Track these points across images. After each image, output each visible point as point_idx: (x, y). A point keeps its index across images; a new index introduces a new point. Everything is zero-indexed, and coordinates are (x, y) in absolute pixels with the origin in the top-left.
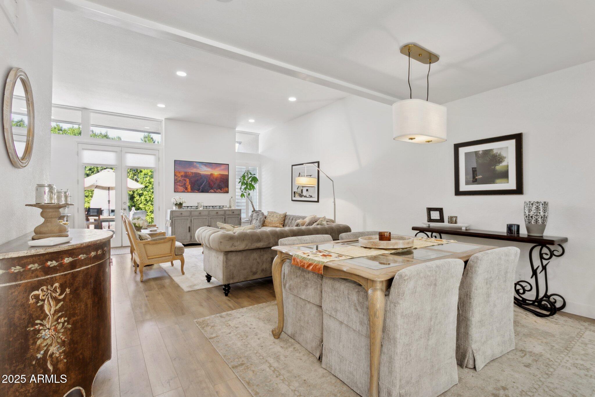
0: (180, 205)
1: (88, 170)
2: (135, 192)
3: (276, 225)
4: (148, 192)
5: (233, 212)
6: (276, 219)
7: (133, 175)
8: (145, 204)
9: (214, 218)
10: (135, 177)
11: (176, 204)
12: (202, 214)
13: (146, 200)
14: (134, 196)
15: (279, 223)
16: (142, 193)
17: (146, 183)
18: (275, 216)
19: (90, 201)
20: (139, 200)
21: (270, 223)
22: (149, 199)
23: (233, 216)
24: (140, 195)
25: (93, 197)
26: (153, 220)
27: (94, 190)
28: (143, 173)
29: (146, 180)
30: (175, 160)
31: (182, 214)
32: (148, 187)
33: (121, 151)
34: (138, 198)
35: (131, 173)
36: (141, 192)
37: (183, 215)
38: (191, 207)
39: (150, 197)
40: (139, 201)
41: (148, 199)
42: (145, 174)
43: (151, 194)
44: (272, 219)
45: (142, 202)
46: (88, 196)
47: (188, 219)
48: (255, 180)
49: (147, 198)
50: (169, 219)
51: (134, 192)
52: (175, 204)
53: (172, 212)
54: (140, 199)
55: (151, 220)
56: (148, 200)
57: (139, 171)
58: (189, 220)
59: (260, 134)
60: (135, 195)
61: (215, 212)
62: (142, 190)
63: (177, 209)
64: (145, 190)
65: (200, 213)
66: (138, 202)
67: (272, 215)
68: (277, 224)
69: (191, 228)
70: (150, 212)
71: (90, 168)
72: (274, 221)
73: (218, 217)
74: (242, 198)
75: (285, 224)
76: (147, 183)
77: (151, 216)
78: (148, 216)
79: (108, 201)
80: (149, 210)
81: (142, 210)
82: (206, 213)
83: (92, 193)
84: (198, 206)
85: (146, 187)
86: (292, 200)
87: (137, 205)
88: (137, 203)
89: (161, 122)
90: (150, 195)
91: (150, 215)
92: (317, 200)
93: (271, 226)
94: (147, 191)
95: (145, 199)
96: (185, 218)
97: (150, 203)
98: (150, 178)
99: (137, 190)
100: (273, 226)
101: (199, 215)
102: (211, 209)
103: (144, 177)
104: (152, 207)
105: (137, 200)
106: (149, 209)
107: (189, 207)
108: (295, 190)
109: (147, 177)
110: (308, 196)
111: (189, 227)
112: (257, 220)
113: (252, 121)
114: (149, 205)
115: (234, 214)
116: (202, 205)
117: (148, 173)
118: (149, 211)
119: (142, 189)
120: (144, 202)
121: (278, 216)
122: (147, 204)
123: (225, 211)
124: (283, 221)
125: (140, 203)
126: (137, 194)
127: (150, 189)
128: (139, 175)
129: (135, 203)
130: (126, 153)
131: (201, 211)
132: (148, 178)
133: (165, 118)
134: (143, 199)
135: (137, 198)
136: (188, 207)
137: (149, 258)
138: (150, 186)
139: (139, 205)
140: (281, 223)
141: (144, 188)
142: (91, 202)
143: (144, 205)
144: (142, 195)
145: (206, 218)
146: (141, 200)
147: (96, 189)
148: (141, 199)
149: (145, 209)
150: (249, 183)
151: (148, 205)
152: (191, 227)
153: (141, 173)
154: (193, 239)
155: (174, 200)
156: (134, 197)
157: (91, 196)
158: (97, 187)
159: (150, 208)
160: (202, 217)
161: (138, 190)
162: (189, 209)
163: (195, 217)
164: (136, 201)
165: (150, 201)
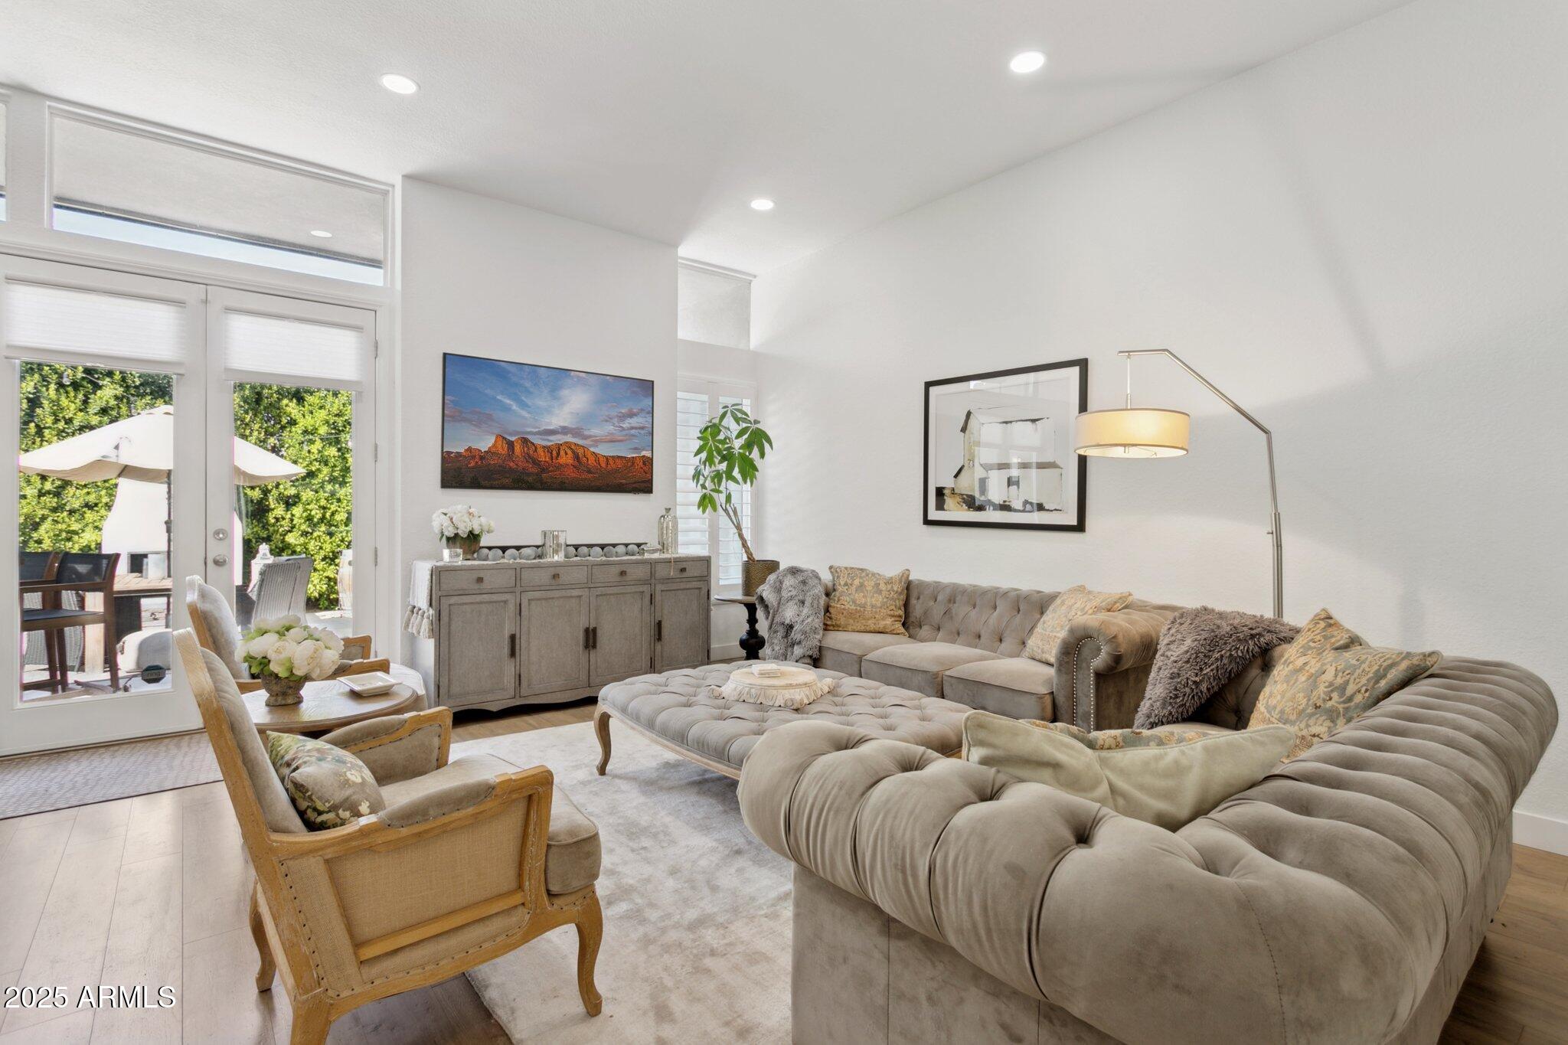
0: (469, 542)
1: (96, 414)
2: (270, 491)
3: (881, 624)
4: (317, 492)
5: (683, 570)
6: (878, 600)
7: (263, 433)
8: (307, 533)
9: (610, 594)
10: (272, 441)
11: (453, 540)
12: (565, 578)
13: (309, 519)
14: (268, 506)
15: (893, 616)
16: (297, 496)
17: (311, 463)
18: (870, 585)
19: (102, 522)
20: (284, 519)
21: (851, 615)
22: (319, 516)
23: (683, 586)
24: (289, 502)
25: (113, 508)
26: (333, 587)
27: (116, 485)
28: (298, 429)
29: (309, 452)
30: (445, 355)
31: (480, 580)
32: (317, 476)
33: (206, 302)
34: (282, 513)
35: (257, 426)
36: (292, 491)
37: (486, 585)
38: (518, 548)
39: (324, 508)
40: (286, 524)
41: (317, 514)
42: (306, 432)
43: (327, 500)
44: (859, 597)
45: (293, 527)
46: (96, 505)
47: (505, 602)
48: (758, 439)
49: (313, 513)
50: (421, 599)
51: (266, 492)
52: (448, 539)
53: (438, 574)
54: (289, 516)
55: (325, 587)
56: (315, 520)
57: (284, 421)
58: (512, 607)
59: (755, 277)
60: (272, 502)
61: (616, 570)
62: (297, 484)
63: (460, 562)
64: (307, 486)
65: (555, 576)
66: (282, 526)
67: (857, 582)
68: (883, 619)
69: (517, 641)
70: (323, 560)
71: (104, 404)
72: (869, 608)
73: (629, 589)
74: (704, 512)
75: (912, 619)
76: (315, 463)
77: (325, 574)
78: (316, 574)
79: (166, 523)
80: (318, 553)
81: (294, 552)
82: (580, 575)
83: (111, 495)
84: (544, 545)
85: (311, 475)
86: (927, 522)
87: (278, 536)
88: (276, 528)
89: (385, 193)
90: (323, 502)
91: (324, 570)
92: (1074, 522)
93: (859, 627)
94: (312, 490)
95: (305, 514)
96: (495, 597)
97: (323, 528)
98: (324, 446)
99: (277, 486)
100: (868, 629)
101: (553, 582)
102: (597, 556)
103: (303, 443)
104: (331, 543)
105: (277, 520)
106: (321, 548)
107: (509, 552)
108: (941, 477)
109: (311, 442)
110: (1017, 504)
111: (513, 638)
112: (803, 602)
113: (762, 204)
114: (319, 536)
115: (685, 575)
116: (562, 541)
117: (317, 429)
118: (318, 557)
119: (295, 481)
120: (304, 527)
121: (882, 587)
122: (312, 534)
123: (653, 563)
124: (903, 608)
125: (287, 528)
126: (277, 500)
127: (323, 483)
128: (285, 433)
129: (271, 529)
130: (229, 310)
131: (557, 565)
132: (318, 445)
133: (404, 173)
134: (298, 515)
135: (279, 511)
136: (504, 549)
137: (368, 952)
138: (325, 472)
139: (285, 535)
140: (896, 613)
141: (304, 478)
142: (106, 525)
143: (302, 535)
144: (295, 504)
145: (580, 597)
146: (292, 520)
147: (120, 479)
148: (293, 515)
149: (307, 549)
150: (739, 453)
151: (315, 534)
152: (518, 636)
153: (293, 429)
154: (529, 685)
155: (446, 522)
156: (268, 510)
157: (106, 504)
158: (126, 471)
159: (324, 546)
160: (563, 593)
161: (281, 487)
162: (511, 561)
163: (537, 594)
164: (273, 521)
165: (322, 522)
